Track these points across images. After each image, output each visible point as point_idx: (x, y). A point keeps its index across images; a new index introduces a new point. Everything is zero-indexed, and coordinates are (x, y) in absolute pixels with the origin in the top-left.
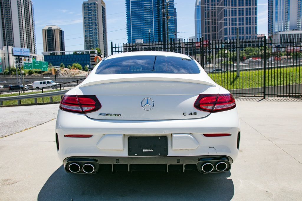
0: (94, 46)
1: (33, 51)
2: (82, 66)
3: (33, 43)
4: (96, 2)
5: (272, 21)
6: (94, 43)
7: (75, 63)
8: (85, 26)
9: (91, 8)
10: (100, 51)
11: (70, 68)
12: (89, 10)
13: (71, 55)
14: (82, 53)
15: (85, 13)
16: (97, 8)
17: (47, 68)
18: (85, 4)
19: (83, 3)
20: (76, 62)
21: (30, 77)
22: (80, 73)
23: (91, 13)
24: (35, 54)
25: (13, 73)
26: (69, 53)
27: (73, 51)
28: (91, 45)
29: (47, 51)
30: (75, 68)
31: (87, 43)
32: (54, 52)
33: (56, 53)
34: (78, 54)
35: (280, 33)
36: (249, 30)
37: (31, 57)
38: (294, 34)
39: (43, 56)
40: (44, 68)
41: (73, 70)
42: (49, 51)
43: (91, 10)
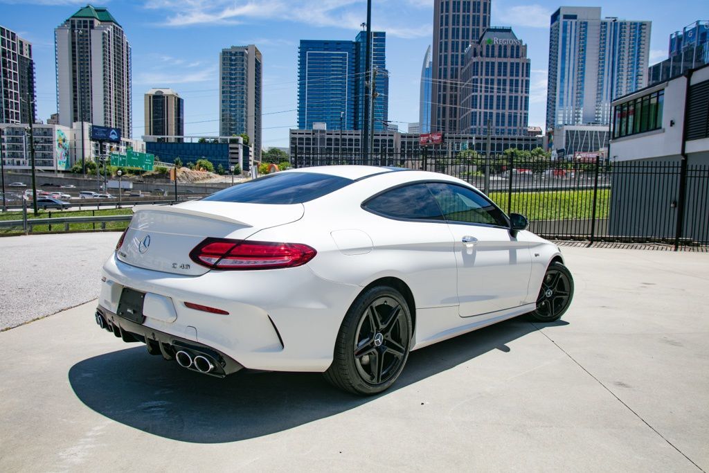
0: (238, 129)
1: (126, 133)
2: (214, 166)
4: (246, 51)
5: (555, 106)
6: (238, 125)
7: (200, 159)
8: (223, 92)
9: (235, 60)
10: (249, 141)
11: (191, 168)
12: (231, 65)
13: (195, 144)
14: (215, 141)
15: (224, 69)
16: (247, 62)
18: (225, 53)
19: (221, 52)
20: (204, 157)
23: (235, 70)
24: (128, 138)
25: (89, 171)
26: (192, 139)
27: (199, 138)
28: (233, 127)
29: (150, 134)
30: (202, 168)
32: (163, 137)
33: (167, 138)
34: (208, 142)
35: (566, 128)
36: (513, 120)
37: (123, 143)
38: (590, 131)
39: (144, 143)
41: (198, 172)
42: (154, 134)
43: (235, 65)
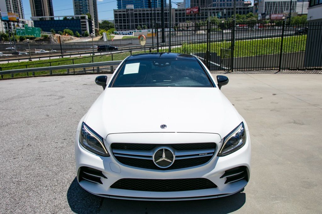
0: (84, 11)
1: (21, 16)
2: (73, 32)
3: (19, 7)
6: (84, 8)
7: (65, 29)
10: (91, 17)
11: (61, 34)
13: (61, 20)
14: (72, 18)
17: (39, 34)
20: (67, 28)
21: (22, 43)
22: (72, 39)
24: (23, 19)
25: (3, 39)
26: (59, 18)
27: (63, 16)
28: (81, 10)
29: (35, 16)
30: (67, 34)
31: (76, 8)
32: (42, 17)
33: (45, 18)
34: (68, 19)
37: (20, 22)
38: (278, 2)
39: (33, 21)
40: (37, 34)
41: (65, 36)
42: (37, 16)
